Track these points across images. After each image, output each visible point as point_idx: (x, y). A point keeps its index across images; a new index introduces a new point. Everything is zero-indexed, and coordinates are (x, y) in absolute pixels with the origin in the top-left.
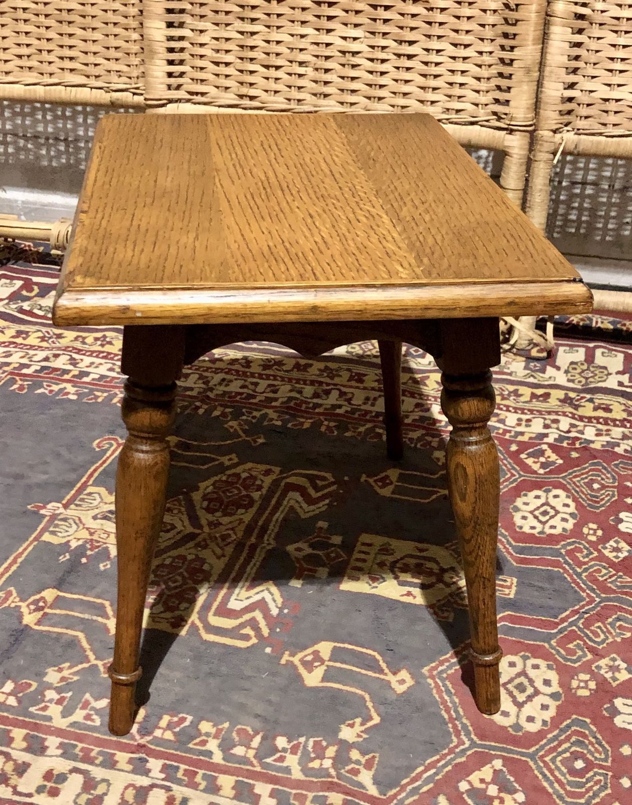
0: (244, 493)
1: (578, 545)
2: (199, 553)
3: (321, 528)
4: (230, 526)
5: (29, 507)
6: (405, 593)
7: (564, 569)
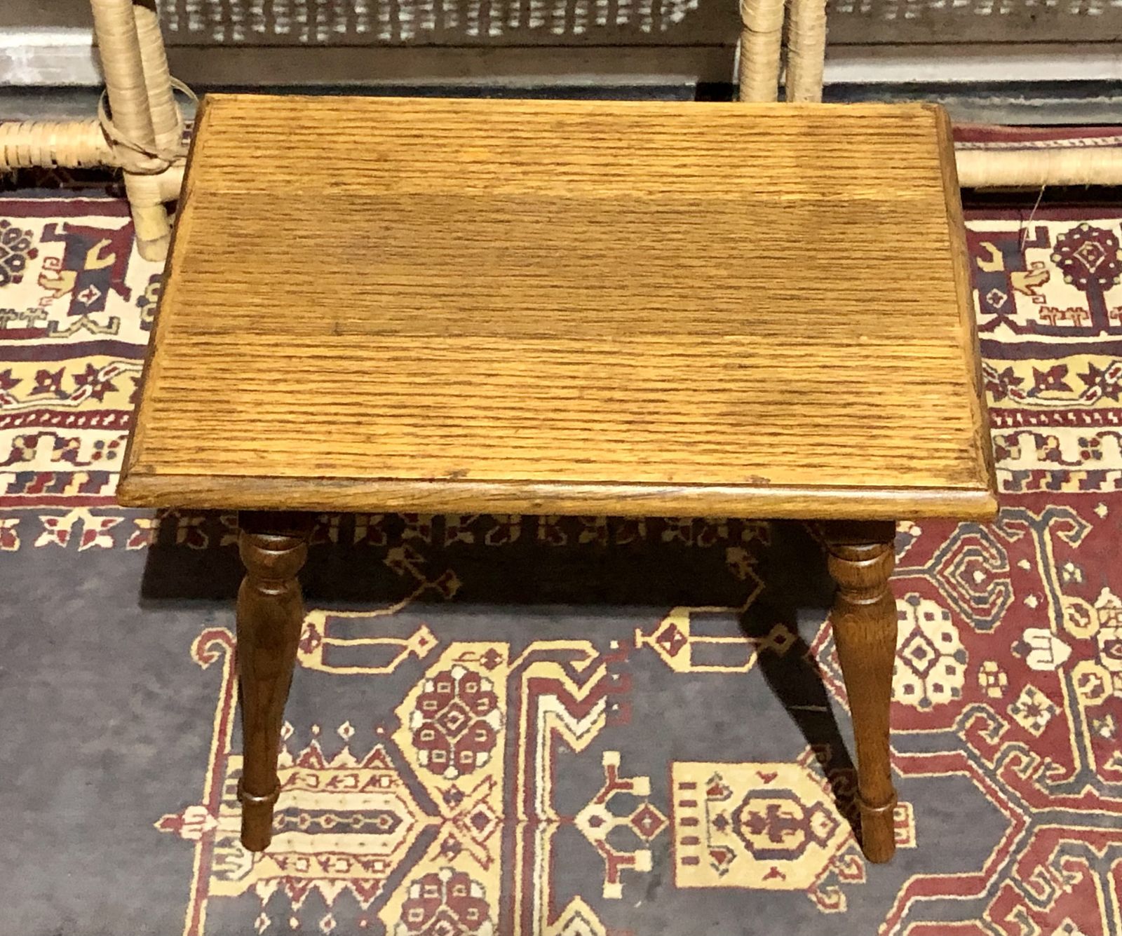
0: (475, 719)
1: (979, 715)
2: (453, 864)
3: (611, 767)
4: (478, 795)
5: (157, 825)
6: (768, 871)
7: (970, 769)
